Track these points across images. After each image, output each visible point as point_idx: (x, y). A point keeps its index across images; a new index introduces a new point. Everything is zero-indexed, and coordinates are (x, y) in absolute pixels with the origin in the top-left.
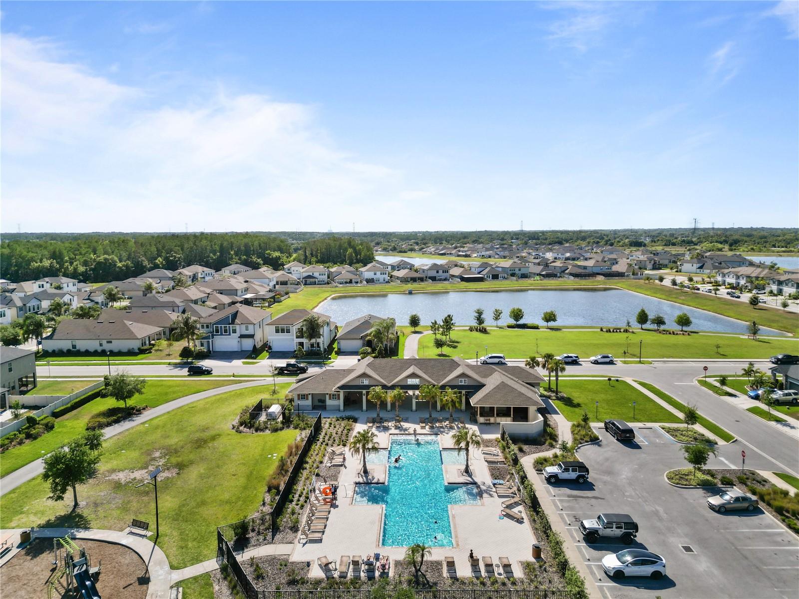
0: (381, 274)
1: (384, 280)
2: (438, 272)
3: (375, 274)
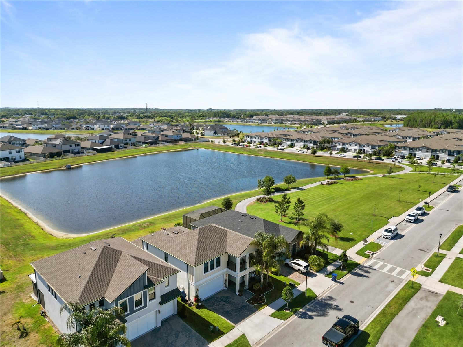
0: (17, 152)
1: (21, 158)
2: (71, 146)
3: (10, 153)
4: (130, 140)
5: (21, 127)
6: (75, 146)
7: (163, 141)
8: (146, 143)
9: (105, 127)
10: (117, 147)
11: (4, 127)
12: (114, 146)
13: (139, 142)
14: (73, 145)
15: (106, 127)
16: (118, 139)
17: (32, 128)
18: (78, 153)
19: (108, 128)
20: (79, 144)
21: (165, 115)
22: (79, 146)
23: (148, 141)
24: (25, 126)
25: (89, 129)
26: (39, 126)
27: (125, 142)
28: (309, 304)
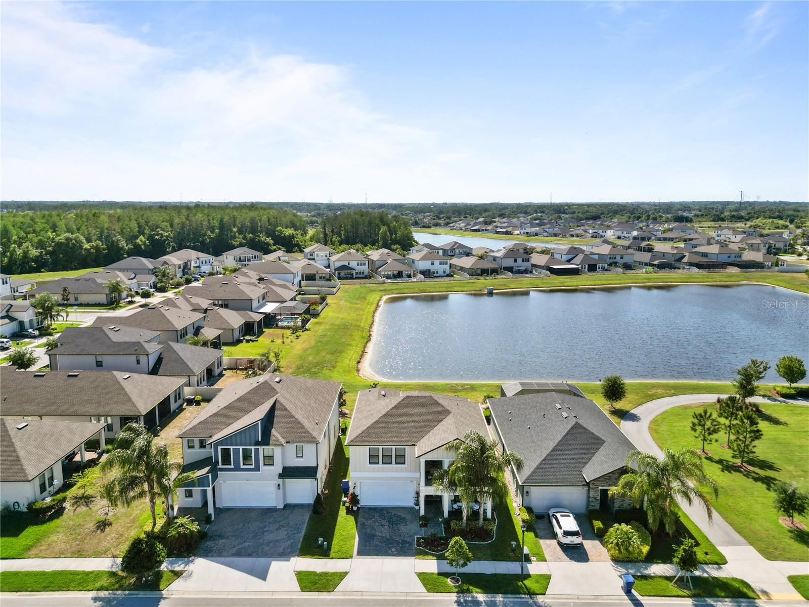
0: (440, 264)
1: (444, 272)
2: (515, 261)
3: (433, 264)
4: (622, 258)
5: (504, 230)
6: (523, 261)
7: (691, 264)
8: (651, 265)
9: (622, 235)
10: (592, 268)
11: (486, 230)
12: (587, 266)
13: (641, 263)
14: (519, 260)
15: (625, 234)
16: (599, 254)
17: (518, 232)
18: (526, 271)
19: (627, 235)
20: (529, 259)
21: (777, 214)
22: (528, 261)
23: (656, 262)
24: (510, 229)
25: (596, 237)
26: (528, 230)
27: (611, 261)
28: (505, 596)
